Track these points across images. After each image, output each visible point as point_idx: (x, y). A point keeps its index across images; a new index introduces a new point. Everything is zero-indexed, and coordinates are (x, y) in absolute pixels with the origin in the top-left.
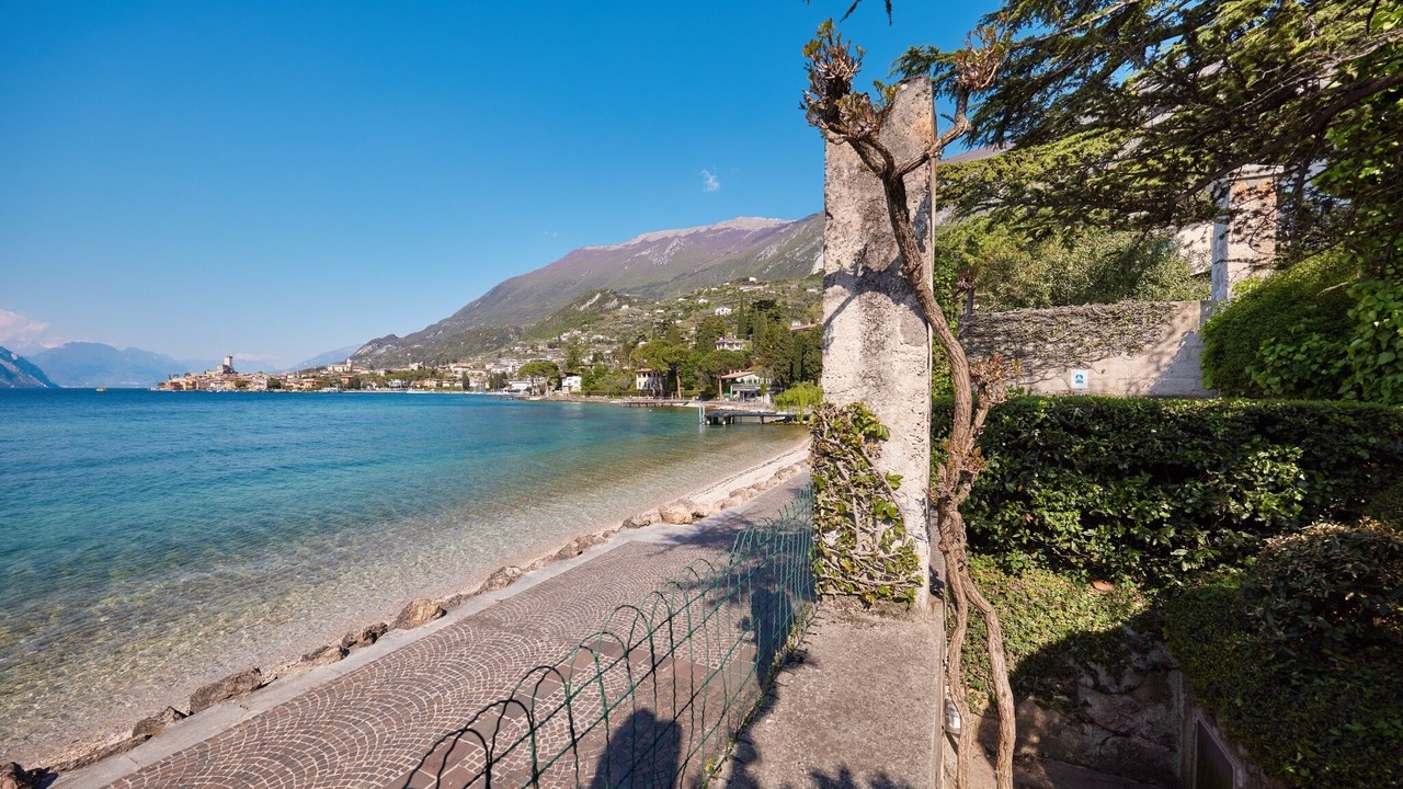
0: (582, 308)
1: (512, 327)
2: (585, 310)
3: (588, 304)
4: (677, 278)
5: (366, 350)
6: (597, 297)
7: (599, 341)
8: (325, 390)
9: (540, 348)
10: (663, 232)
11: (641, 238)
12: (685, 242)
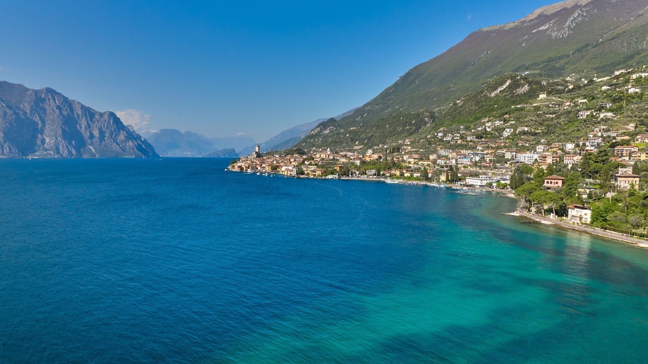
0: (493, 95)
1: (426, 111)
2: (497, 95)
3: (499, 90)
4: (579, 50)
5: (316, 131)
6: (507, 84)
7: (524, 133)
8: (330, 177)
9: (469, 139)
10: (561, 3)
11: (538, 12)
12: (587, 12)
